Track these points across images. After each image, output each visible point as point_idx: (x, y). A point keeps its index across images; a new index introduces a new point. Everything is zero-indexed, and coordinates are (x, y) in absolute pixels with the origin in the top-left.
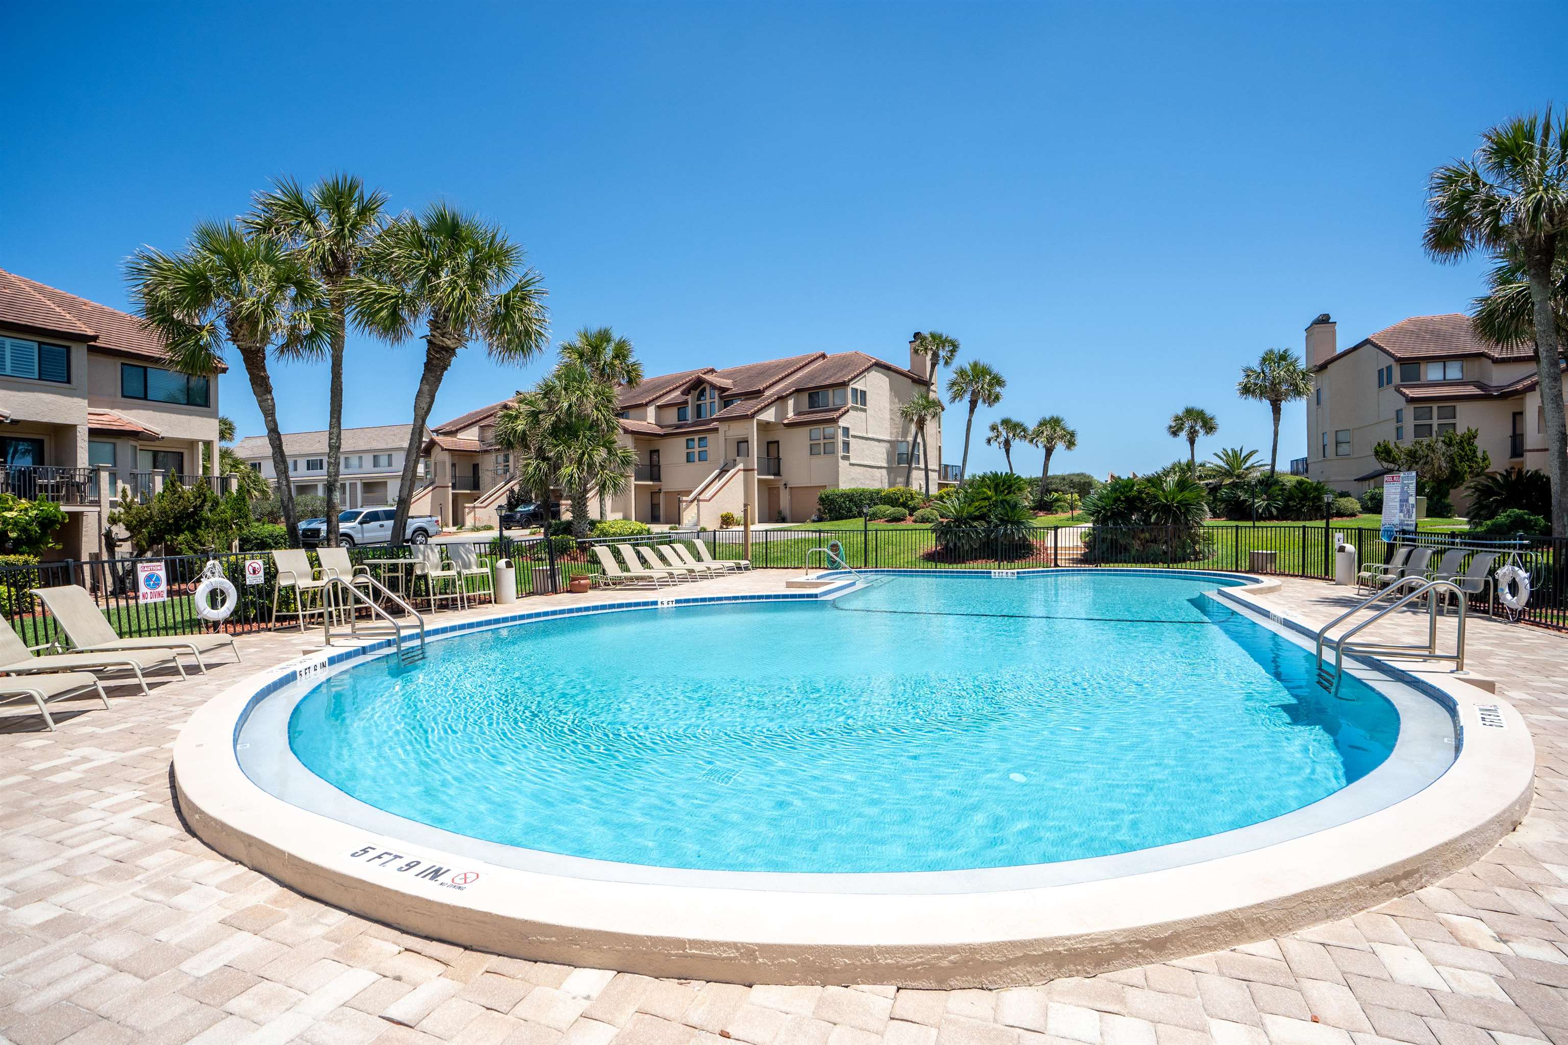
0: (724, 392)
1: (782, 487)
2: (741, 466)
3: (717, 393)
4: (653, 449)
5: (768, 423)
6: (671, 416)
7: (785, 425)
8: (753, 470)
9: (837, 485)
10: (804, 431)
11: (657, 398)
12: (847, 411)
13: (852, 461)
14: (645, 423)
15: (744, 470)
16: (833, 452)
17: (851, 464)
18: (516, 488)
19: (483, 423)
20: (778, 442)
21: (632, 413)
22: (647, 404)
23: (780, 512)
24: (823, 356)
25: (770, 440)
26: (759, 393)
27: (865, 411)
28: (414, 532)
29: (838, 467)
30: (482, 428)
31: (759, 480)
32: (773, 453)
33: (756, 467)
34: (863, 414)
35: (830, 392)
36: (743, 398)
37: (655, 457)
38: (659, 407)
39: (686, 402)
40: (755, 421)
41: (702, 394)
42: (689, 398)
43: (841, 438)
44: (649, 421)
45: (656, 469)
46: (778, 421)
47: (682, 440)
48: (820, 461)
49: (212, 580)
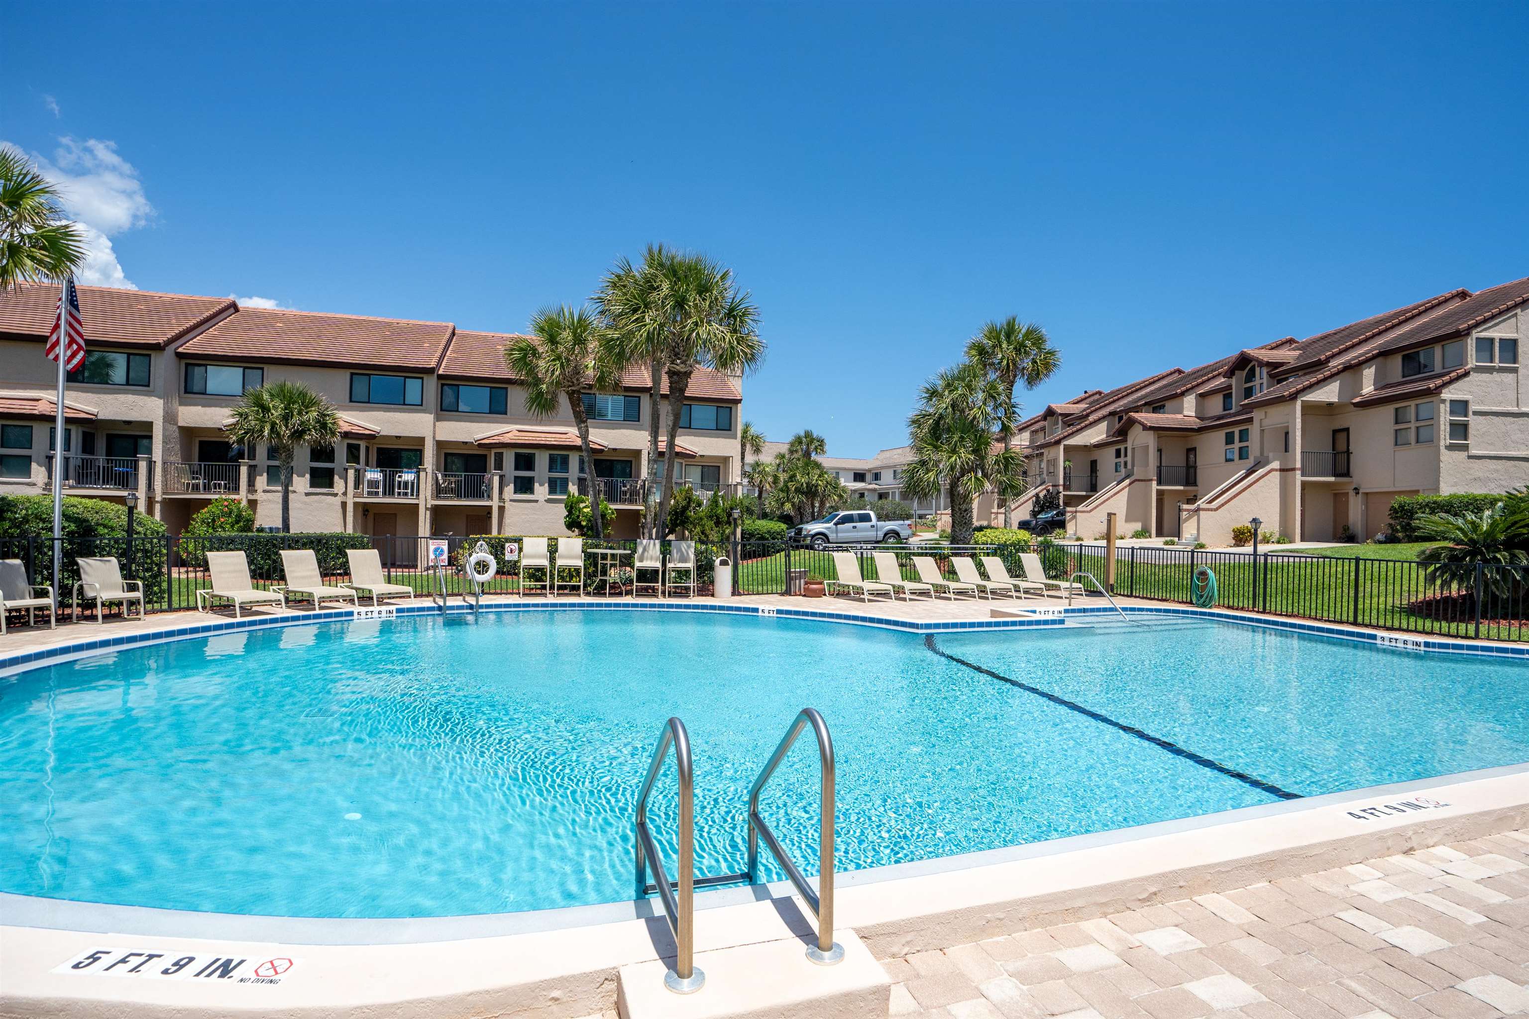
0: (1277, 368)
1: (1352, 493)
2: (1276, 465)
3: (1265, 370)
4: (1189, 447)
5: (1330, 404)
6: (1215, 406)
7: (1356, 405)
8: (1294, 469)
9: (1437, 489)
10: (1388, 411)
11: (1198, 385)
12: (1466, 374)
13: (1474, 452)
14: (1180, 416)
15: (1281, 470)
16: (1433, 441)
17: (1470, 457)
18: (1041, 495)
19: (1033, 428)
20: (1347, 430)
21: (1169, 405)
22: (1183, 394)
23: (1346, 528)
24: (1463, 295)
25: (1337, 427)
26: (1320, 364)
27: (1515, 371)
28: (886, 535)
29: (1439, 461)
30: (1034, 432)
31: (1304, 484)
32: (1342, 447)
33: (1298, 465)
34: (1509, 378)
35: (1438, 350)
36: (1300, 373)
37: (1192, 456)
38: (1202, 396)
39: (1229, 387)
40: (1299, 404)
41: (1251, 376)
42: (1233, 381)
43: (1445, 418)
44: (1186, 413)
45: (1192, 470)
46: (1346, 400)
47: (1221, 435)
48: (1411, 454)
49: (480, 554)
